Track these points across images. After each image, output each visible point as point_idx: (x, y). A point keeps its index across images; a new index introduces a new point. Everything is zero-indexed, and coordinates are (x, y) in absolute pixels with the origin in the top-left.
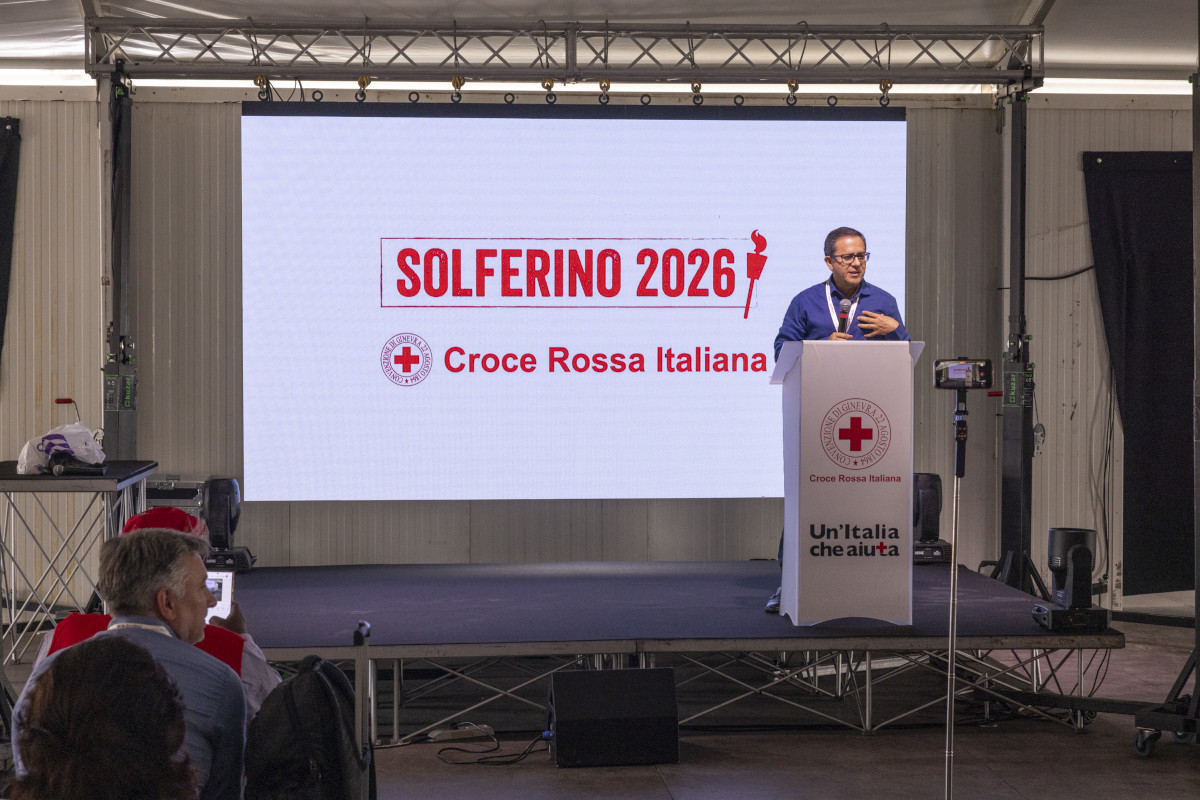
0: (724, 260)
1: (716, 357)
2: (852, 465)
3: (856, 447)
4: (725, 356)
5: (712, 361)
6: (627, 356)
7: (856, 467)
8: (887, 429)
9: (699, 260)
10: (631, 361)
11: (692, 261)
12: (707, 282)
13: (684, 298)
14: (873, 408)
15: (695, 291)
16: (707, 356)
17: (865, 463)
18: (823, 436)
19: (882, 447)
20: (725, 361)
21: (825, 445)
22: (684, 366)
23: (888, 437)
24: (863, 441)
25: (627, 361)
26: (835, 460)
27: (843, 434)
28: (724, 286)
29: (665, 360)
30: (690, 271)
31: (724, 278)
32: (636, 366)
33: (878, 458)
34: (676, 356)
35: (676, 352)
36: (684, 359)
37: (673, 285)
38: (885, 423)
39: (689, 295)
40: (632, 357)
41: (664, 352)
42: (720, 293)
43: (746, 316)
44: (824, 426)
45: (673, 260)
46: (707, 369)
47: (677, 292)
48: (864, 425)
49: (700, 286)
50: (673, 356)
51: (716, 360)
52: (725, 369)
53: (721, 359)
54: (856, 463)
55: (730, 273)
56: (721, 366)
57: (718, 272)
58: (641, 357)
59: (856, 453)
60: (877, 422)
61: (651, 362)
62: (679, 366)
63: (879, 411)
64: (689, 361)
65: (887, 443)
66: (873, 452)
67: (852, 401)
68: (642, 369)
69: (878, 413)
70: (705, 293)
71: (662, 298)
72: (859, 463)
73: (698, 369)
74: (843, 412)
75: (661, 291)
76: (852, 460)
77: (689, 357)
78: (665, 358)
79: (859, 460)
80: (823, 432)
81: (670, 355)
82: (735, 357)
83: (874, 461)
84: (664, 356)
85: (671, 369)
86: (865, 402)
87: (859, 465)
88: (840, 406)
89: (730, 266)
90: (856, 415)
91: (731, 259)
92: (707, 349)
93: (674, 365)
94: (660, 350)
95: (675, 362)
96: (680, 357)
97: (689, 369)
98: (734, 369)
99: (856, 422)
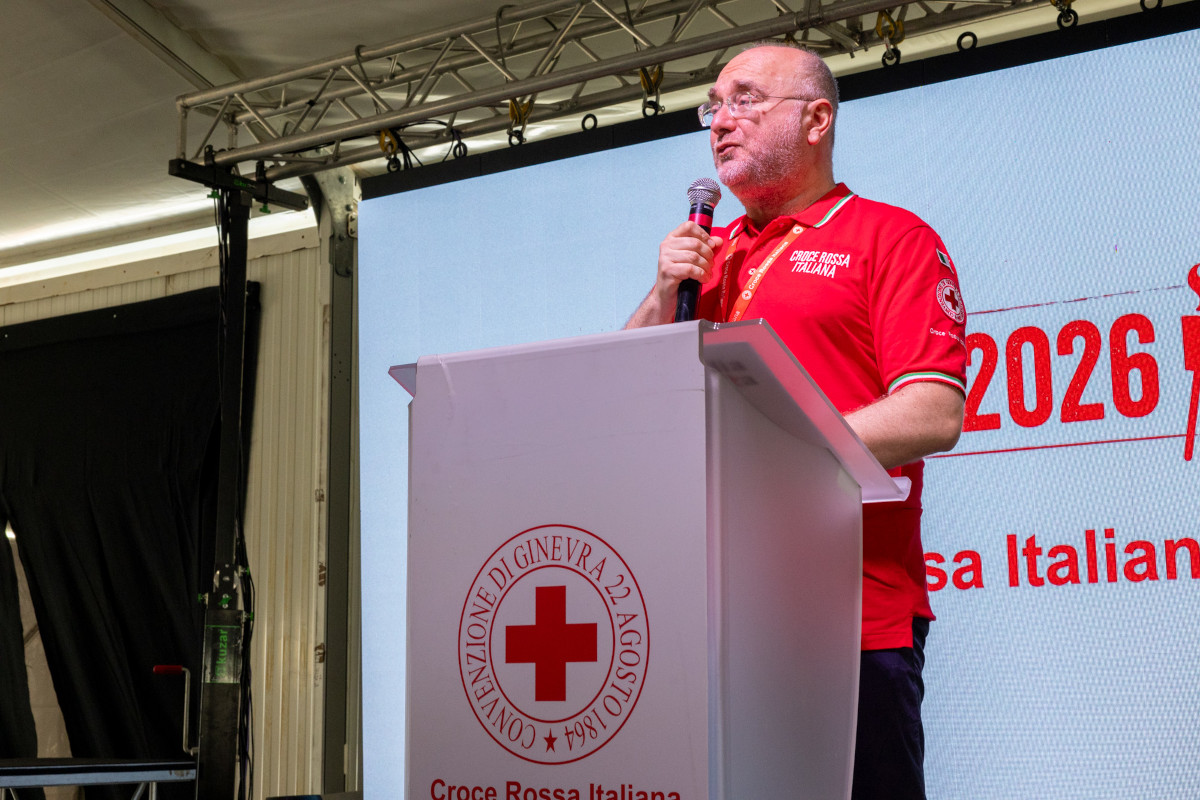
0: (1132, 336)
1: (1130, 548)
2: (539, 751)
3: (551, 687)
4: (1148, 547)
5: (1122, 559)
6: (949, 558)
7: (550, 756)
8: (638, 624)
9: (1079, 343)
10: (958, 566)
11: (1065, 348)
12: (1099, 388)
13: (1054, 428)
14: (599, 552)
15: (1075, 411)
16: (1110, 549)
17: (577, 741)
18: (465, 650)
19: (624, 685)
20: (1150, 558)
21: (469, 680)
22: (1063, 572)
23: (642, 649)
24: (569, 665)
25: (949, 567)
26: (495, 731)
27: (520, 644)
28: (1136, 393)
29: (1022, 562)
30: (1063, 370)
31: (1135, 377)
32: (967, 577)
33: (613, 723)
34: (1045, 551)
35: (1045, 544)
36: (1062, 557)
37: (1030, 403)
38: (632, 605)
39: (1064, 420)
40: (958, 558)
41: (1021, 545)
42: (1127, 408)
43: (1188, 455)
44: (468, 620)
45: (1028, 350)
46: (1112, 577)
47: (1039, 417)
48: (574, 616)
49: (1087, 398)
50: (1039, 551)
51: (1130, 557)
52: (1151, 574)
53: (1140, 553)
54: (550, 741)
55: (1148, 365)
56: (1140, 569)
57: (1121, 365)
58: (974, 556)
59: (551, 709)
60: (607, 598)
61: (995, 566)
62: (1052, 571)
63: (613, 561)
64: (1072, 561)
65: (639, 670)
66: (598, 705)
67: (540, 534)
68: (978, 582)
69: (613, 568)
70: (1096, 412)
71: (1010, 432)
72: (561, 742)
73: (1093, 578)
74: (517, 572)
75: (1006, 418)
76: (543, 731)
77: (1070, 551)
78: (1023, 555)
79: (558, 731)
80: (465, 638)
81: (1032, 550)
82: (1171, 548)
83: (604, 735)
84: (1019, 552)
85: (1036, 582)
86: (575, 534)
87: (561, 751)
88: (507, 553)
89: (1147, 348)
90: (550, 578)
91: (1147, 335)
92: (1109, 533)
93: (1042, 572)
94: (1012, 540)
95: (1043, 564)
96: (1053, 553)
97: (1074, 577)
98: (1172, 574)
99: (551, 600)
